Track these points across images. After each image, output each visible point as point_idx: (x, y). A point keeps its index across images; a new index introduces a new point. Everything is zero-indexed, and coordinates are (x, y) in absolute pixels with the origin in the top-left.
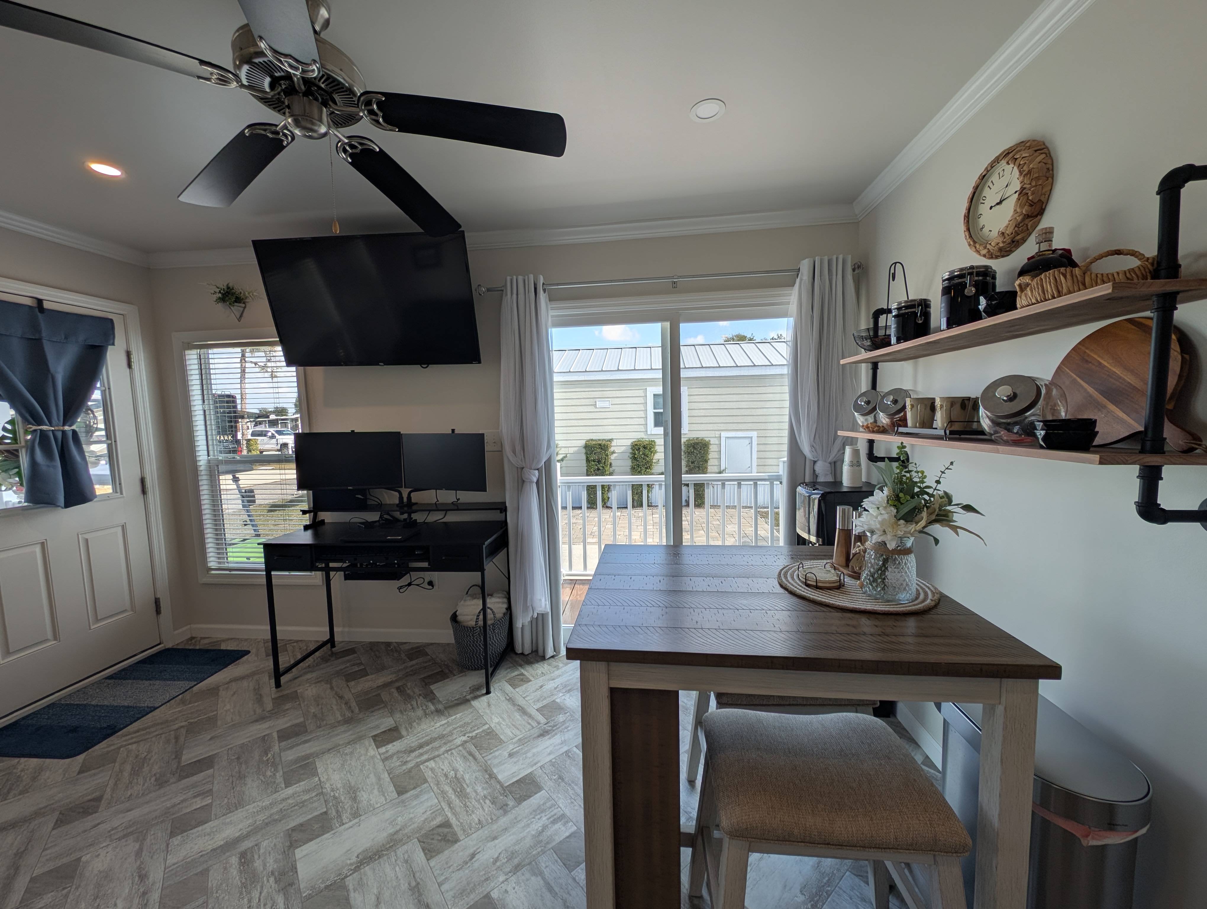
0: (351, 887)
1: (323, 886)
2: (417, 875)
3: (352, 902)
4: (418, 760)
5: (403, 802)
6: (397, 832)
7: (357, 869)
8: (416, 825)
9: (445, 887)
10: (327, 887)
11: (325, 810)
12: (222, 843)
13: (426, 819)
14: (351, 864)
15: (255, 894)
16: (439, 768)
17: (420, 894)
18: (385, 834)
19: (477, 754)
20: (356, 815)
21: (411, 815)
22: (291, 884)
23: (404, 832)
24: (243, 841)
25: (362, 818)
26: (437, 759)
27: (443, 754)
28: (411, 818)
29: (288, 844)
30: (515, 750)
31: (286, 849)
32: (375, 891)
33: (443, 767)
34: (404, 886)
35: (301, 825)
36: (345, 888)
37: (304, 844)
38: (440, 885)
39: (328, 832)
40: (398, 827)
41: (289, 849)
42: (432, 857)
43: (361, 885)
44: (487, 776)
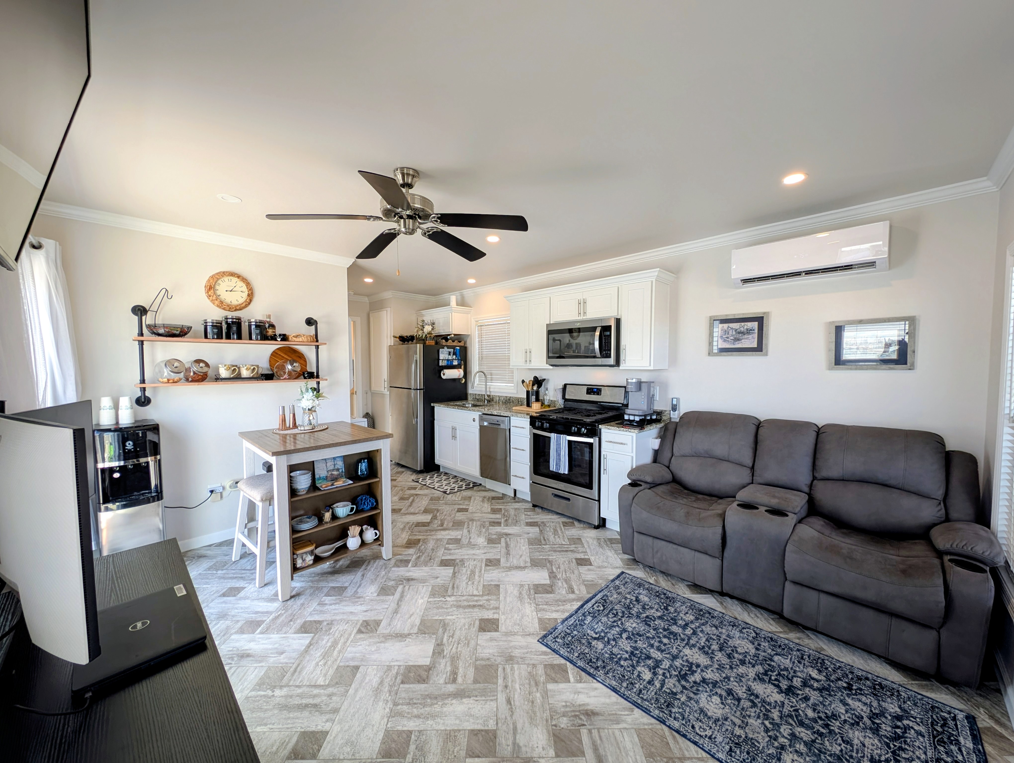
0: (417, 628)
1: (426, 635)
2: (391, 617)
3: (420, 621)
4: (322, 691)
5: (362, 660)
6: (381, 642)
7: (409, 634)
8: (371, 640)
9: (386, 606)
10: (425, 634)
11: (401, 686)
12: (464, 700)
13: (363, 641)
14: (410, 638)
15: (454, 650)
16: (321, 673)
17: (396, 609)
18: (387, 645)
19: (292, 670)
20: (389, 668)
21: (367, 647)
22: (438, 645)
23: (378, 640)
24: (452, 692)
25: (388, 664)
26: (313, 684)
27: (305, 686)
28: (369, 646)
29: (431, 672)
30: (276, 655)
31: (433, 669)
32: (409, 620)
33: (319, 672)
34: (399, 615)
35: (419, 682)
36: (419, 629)
37: (423, 666)
38: (387, 608)
39: (408, 666)
40: (378, 645)
41: (432, 667)
42: (379, 620)
43: (412, 626)
44: (312, 647)
